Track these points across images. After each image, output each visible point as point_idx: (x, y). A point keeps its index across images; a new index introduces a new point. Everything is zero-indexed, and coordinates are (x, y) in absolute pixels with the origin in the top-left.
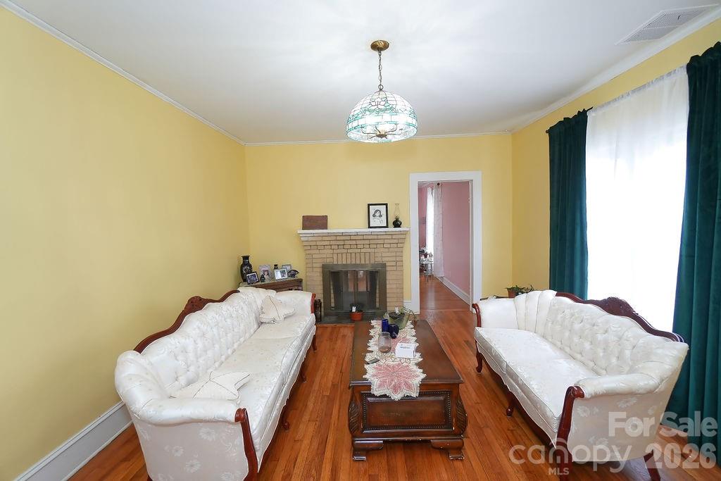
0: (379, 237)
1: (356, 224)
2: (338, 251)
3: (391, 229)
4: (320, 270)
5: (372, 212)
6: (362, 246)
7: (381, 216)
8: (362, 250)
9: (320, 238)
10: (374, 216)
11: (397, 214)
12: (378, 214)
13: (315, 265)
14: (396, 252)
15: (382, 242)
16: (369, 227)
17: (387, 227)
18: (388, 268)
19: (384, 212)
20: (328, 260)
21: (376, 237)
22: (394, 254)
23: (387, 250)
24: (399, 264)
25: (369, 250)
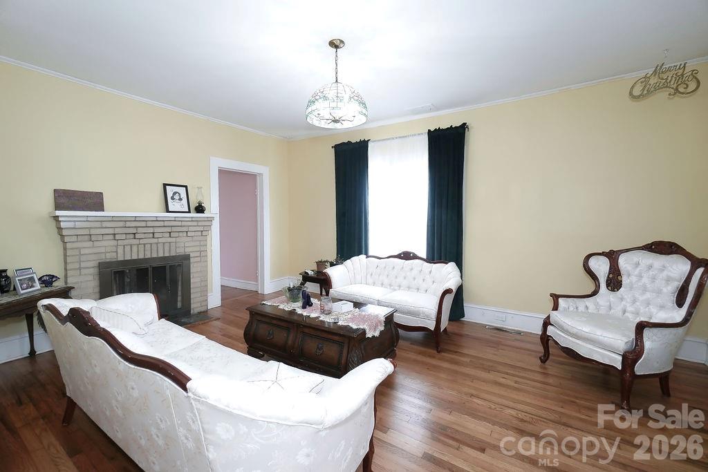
0: (184, 224)
1: (148, 207)
2: (126, 242)
3: (194, 215)
4: (95, 271)
5: (169, 195)
6: (160, 235)
7: (180, 199)
8: (160, 240)
9: (98, 225)
10: (172, 198)
11: (200, 199)
12: (177, 197)
13: (83, 265)
14: (200, 241)
15: (185, 229)
16: (168, 211)
17: (189, 212)
18: (192, 260)
19: (184, 195)
20: (109, 256)
21: (179, 224)
22: (198, 243)
23: (190, 239)
24: (203, 254)
25: (170, 240)
